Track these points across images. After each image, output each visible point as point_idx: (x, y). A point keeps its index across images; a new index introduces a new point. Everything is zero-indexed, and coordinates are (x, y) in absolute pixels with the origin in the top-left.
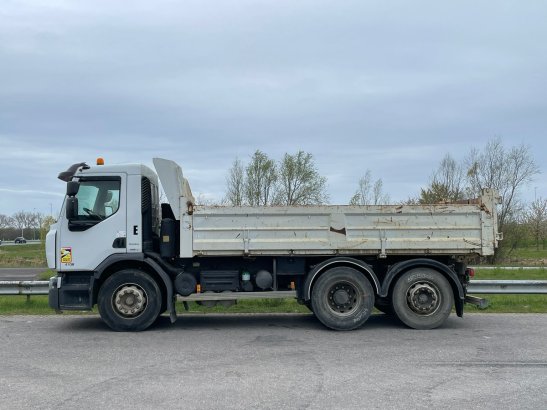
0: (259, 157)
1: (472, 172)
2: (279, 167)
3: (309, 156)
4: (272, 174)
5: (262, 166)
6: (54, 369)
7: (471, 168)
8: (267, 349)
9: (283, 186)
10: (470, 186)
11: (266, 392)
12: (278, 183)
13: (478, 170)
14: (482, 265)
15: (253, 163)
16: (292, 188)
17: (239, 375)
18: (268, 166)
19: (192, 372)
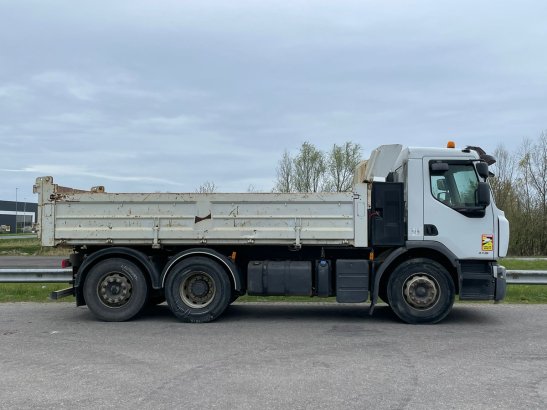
0: (307, 149)
1: (524, 163)
2: (327, 158)
3: (357, 148)
4: (321, 165)
5: (310, 157)
6: (139, 356)
7: (523, 157)
8: (348, 339)
9: (331, 178)
10: (522, 176)
11: (360, 384)
12: (326, 174)
13: (531, 160)
14: (537, 255)
15: (301, 154)
16: (341, 179)
17: (327, 366)
18: (316, 157)
19: (278, 361)
